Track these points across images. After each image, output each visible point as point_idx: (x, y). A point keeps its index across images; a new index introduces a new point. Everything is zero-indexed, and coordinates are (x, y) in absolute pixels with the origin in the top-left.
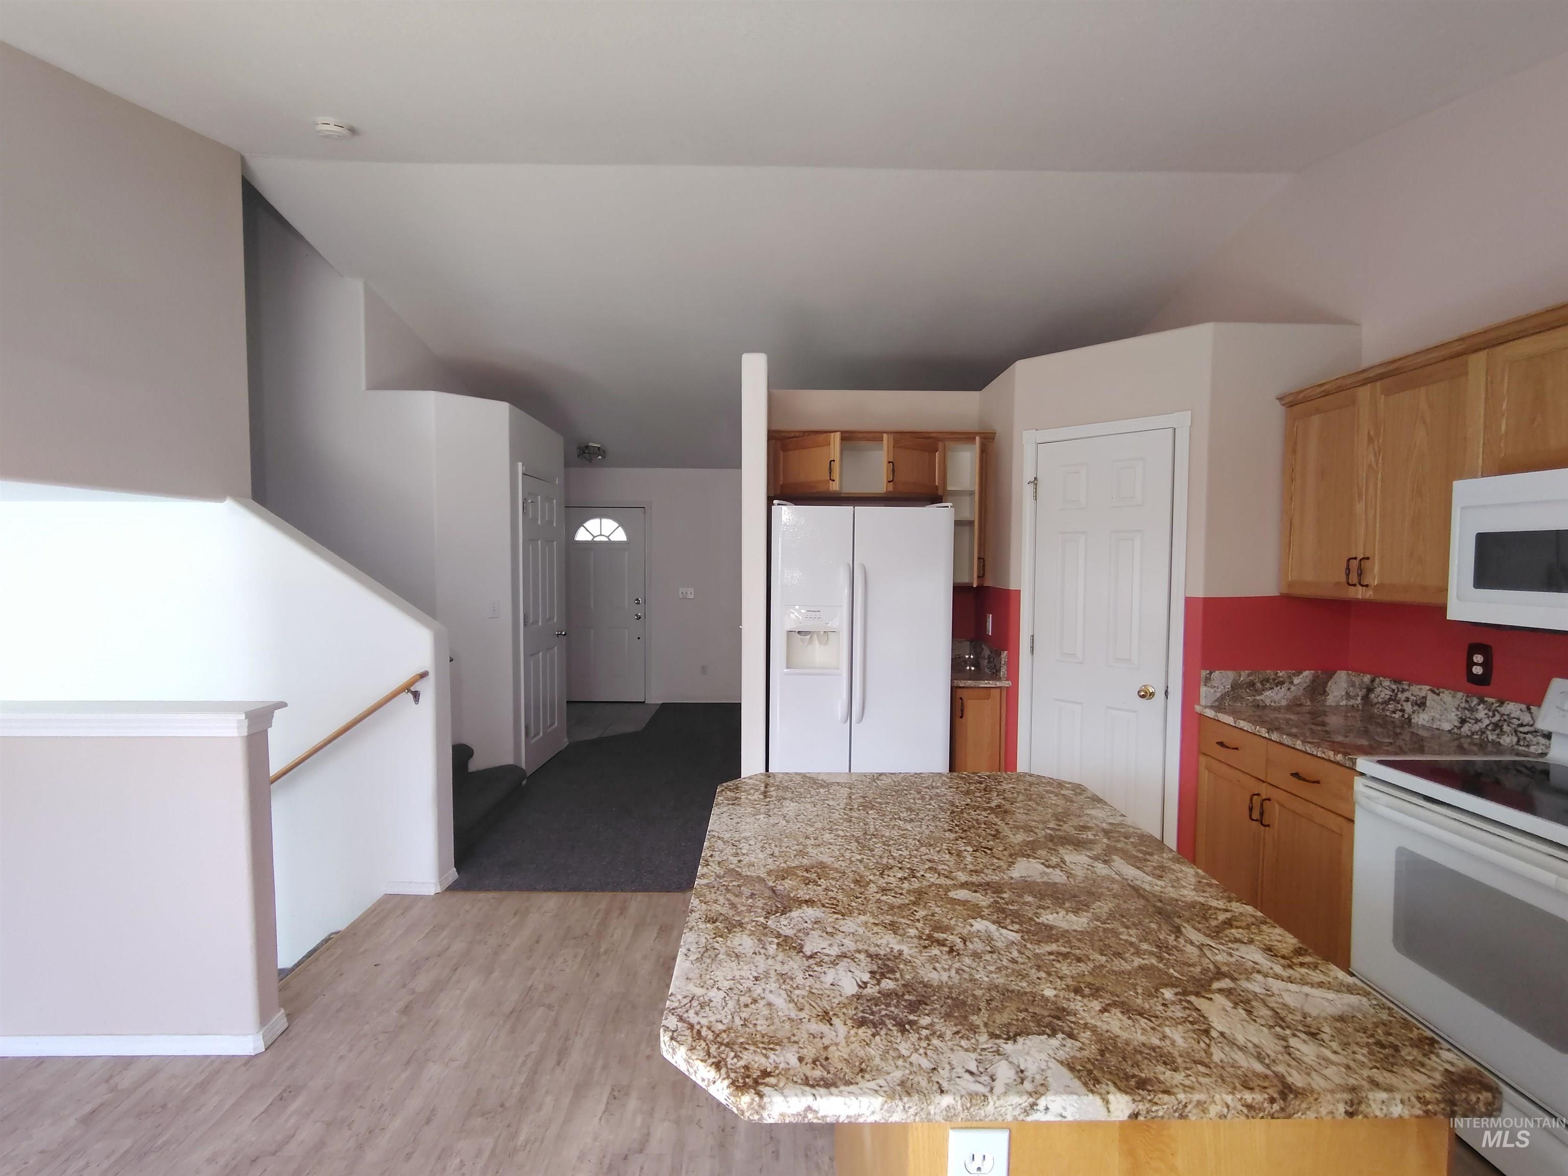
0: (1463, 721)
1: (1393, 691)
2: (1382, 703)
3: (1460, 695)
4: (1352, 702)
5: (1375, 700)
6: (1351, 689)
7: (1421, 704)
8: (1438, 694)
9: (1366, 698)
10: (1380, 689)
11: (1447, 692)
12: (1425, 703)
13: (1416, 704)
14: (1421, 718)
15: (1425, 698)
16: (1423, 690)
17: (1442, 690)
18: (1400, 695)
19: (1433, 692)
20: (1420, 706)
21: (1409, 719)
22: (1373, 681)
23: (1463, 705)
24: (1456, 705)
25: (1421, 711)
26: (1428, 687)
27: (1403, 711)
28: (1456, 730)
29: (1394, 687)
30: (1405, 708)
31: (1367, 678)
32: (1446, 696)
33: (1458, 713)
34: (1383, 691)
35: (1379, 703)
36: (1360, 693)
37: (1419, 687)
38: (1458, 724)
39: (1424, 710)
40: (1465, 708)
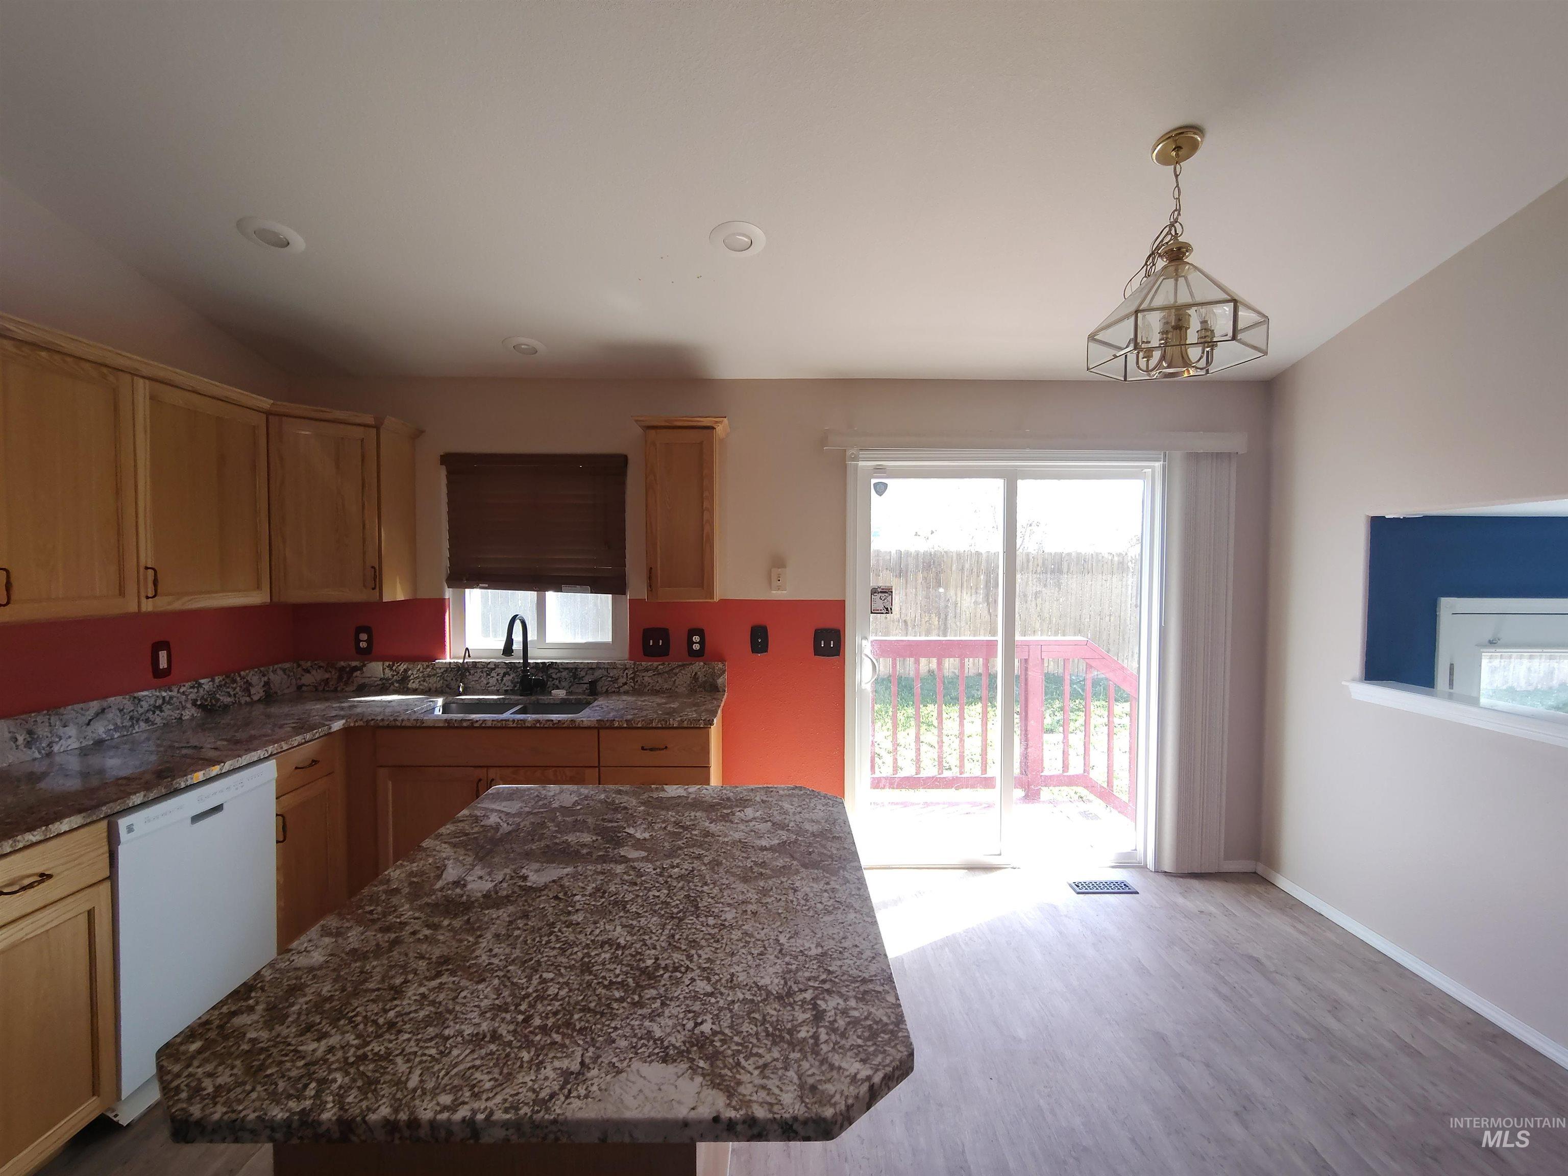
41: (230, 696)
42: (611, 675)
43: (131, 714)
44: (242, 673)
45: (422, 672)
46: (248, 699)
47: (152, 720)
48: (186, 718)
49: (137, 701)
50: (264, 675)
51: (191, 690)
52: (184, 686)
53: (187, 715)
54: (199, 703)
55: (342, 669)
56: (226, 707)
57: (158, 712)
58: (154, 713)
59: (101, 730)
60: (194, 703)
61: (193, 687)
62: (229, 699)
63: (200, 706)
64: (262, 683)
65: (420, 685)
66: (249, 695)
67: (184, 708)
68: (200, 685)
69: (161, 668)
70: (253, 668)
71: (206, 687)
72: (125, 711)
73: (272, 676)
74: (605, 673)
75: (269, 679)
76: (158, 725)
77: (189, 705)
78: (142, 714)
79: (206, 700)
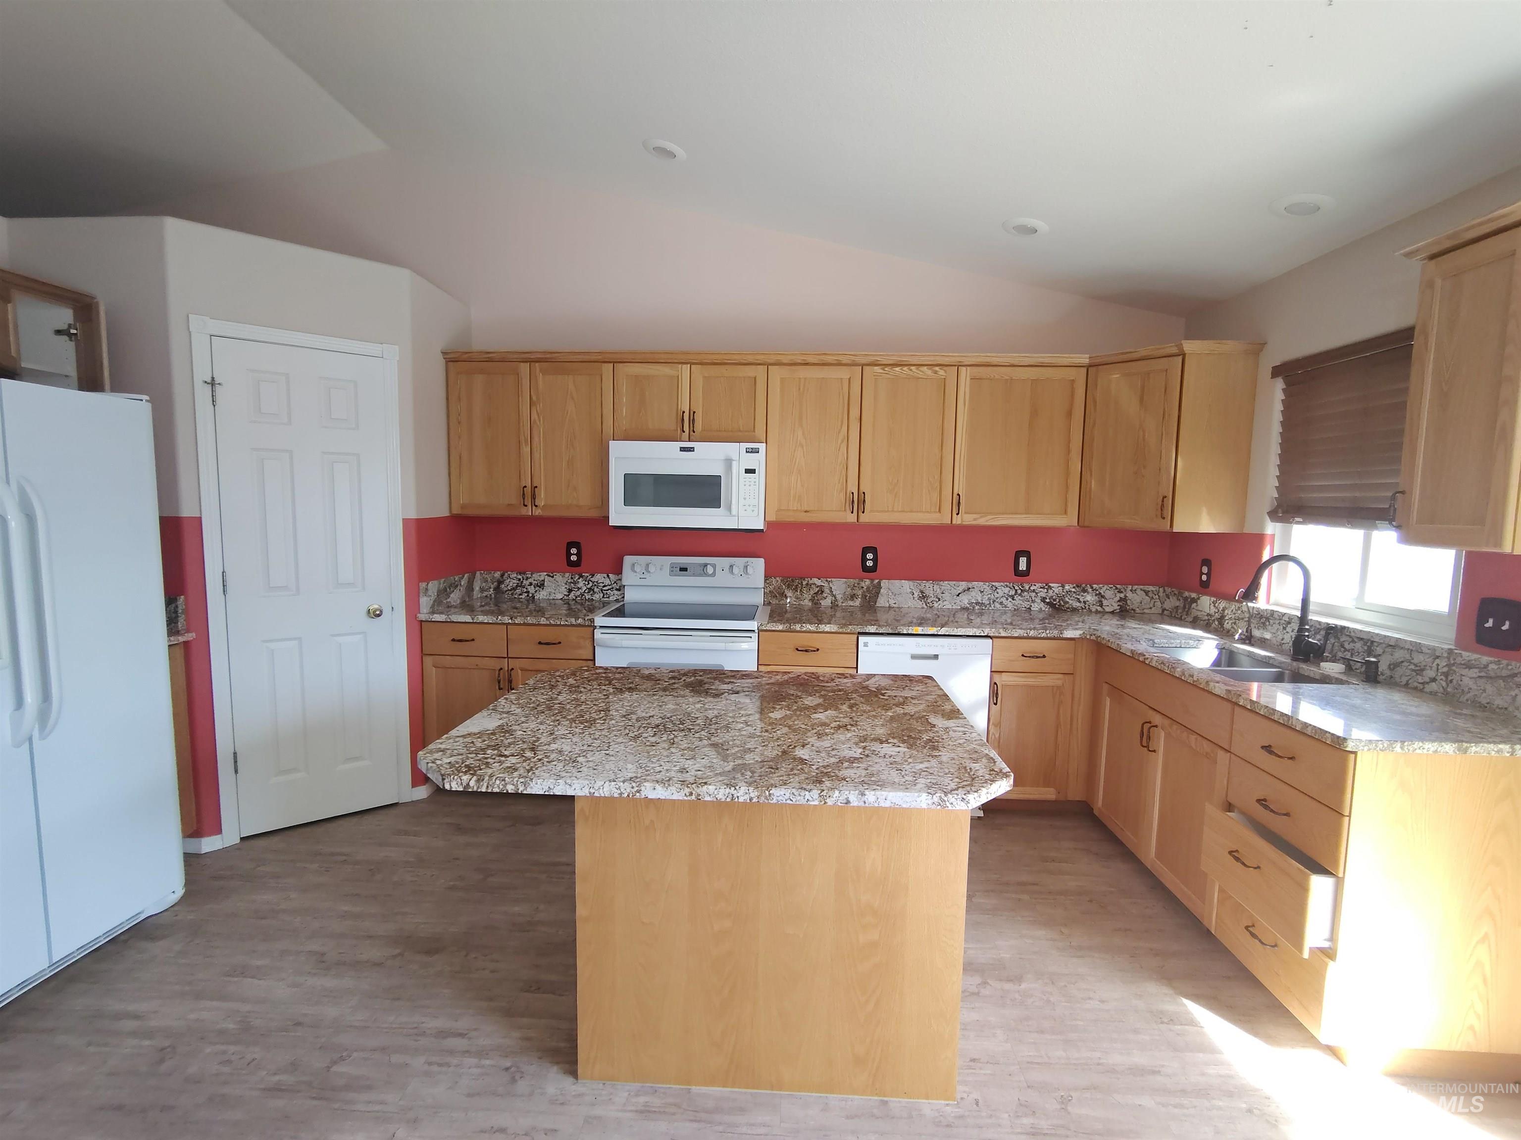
0: (570, 591)
1: (520, 579)
2: (511, 590)
3: (567, 575)
4: (485, 594)
5: (506, 589)
6: (484, 584)
7: (541, 585)
8: (553, 577)
9: (497, 589)
10: (509, 580)
11: (558, 574)
12: (544, 584)
13: (538, 586)
14: (541, 595)
15: (544, 581)
16: (543, 575)
17: (555, 573)
18: (524, 582)
19: (549, 576)
20: (540, 587)
21: (533, 597)
22: (502, 576)
23: (569, 581)
24: (565, 582)
25: (541, 590)
26: (545, 573)
27: (528, 592)
28: (566, 597)
29: (520, 577)
30: (529, 590)
31: (497, 575)
32: (558, 577)
33: (566, 586)
34: (511, 582)
35: (509, 590)
36: (492, 586)
37: (539, 574)
38: (567, 594)
39: (543, 589)
40: (571, 582)
41: (1080, 602)
42: (1415, 661)
43: (990, 596)
44: (1095, 586)
45: (1235, 614)
46: (1099, 608)
47: (1006, 604)
48: (1034, 609)
49: (994, 589)
50: (1120, 592)
51: (1041, 590)
52: (1035, 585)
53: (1035, 607)
54: (1048, 600)
55: (1186, 599)
56: (1074, 610)
57: (1010, 599)
58: (1007, 599)
59: (966, 602)
60: (1043, 600)
61: (1043, 588)
62: (1078, 604)
63: (1048, 604)
64: (1118, 598)
65: (1232, 627)
66: (1101, 606)
67: (1033, 601)
68: (1050, 588)
69: (1020, 569)
70: (1107, 584)
71: (1056, 591)
72: (984, 593)
73: (1130, 595)
74: (1408, 657)
75: (1126, 596)
76: (1010, 608)
77: (1038, 600)
78: (997, 598)
79: (1055, 600)
